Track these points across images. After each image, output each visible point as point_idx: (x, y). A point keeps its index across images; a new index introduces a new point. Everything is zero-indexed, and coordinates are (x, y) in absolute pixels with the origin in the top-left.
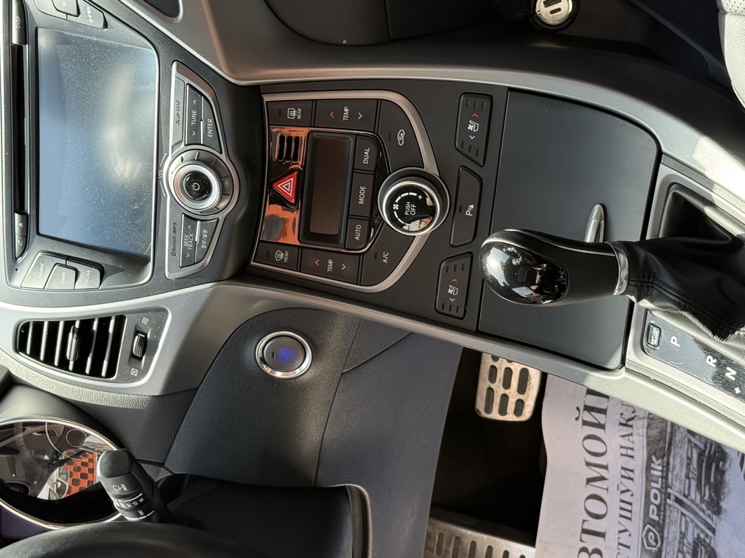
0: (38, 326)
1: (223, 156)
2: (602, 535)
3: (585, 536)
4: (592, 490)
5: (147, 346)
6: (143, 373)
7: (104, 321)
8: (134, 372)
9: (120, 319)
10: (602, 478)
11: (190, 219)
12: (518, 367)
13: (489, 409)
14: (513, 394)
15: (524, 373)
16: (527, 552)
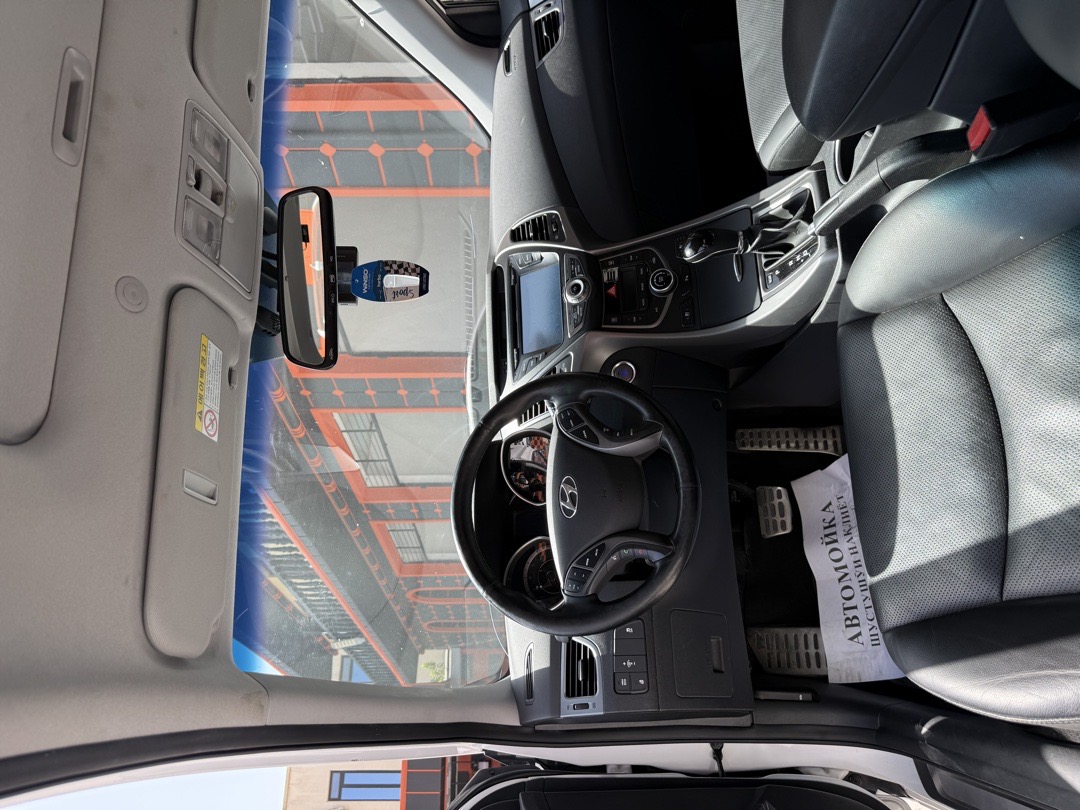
2: (855, 607)
3: (846, 612)
4: (843, 584)
10: (846, 574)
11: (575, 307)
12: (776, 501)
13: (768, 531)
14: (779, 519)
15: (781, 504)
16: (817, 631)
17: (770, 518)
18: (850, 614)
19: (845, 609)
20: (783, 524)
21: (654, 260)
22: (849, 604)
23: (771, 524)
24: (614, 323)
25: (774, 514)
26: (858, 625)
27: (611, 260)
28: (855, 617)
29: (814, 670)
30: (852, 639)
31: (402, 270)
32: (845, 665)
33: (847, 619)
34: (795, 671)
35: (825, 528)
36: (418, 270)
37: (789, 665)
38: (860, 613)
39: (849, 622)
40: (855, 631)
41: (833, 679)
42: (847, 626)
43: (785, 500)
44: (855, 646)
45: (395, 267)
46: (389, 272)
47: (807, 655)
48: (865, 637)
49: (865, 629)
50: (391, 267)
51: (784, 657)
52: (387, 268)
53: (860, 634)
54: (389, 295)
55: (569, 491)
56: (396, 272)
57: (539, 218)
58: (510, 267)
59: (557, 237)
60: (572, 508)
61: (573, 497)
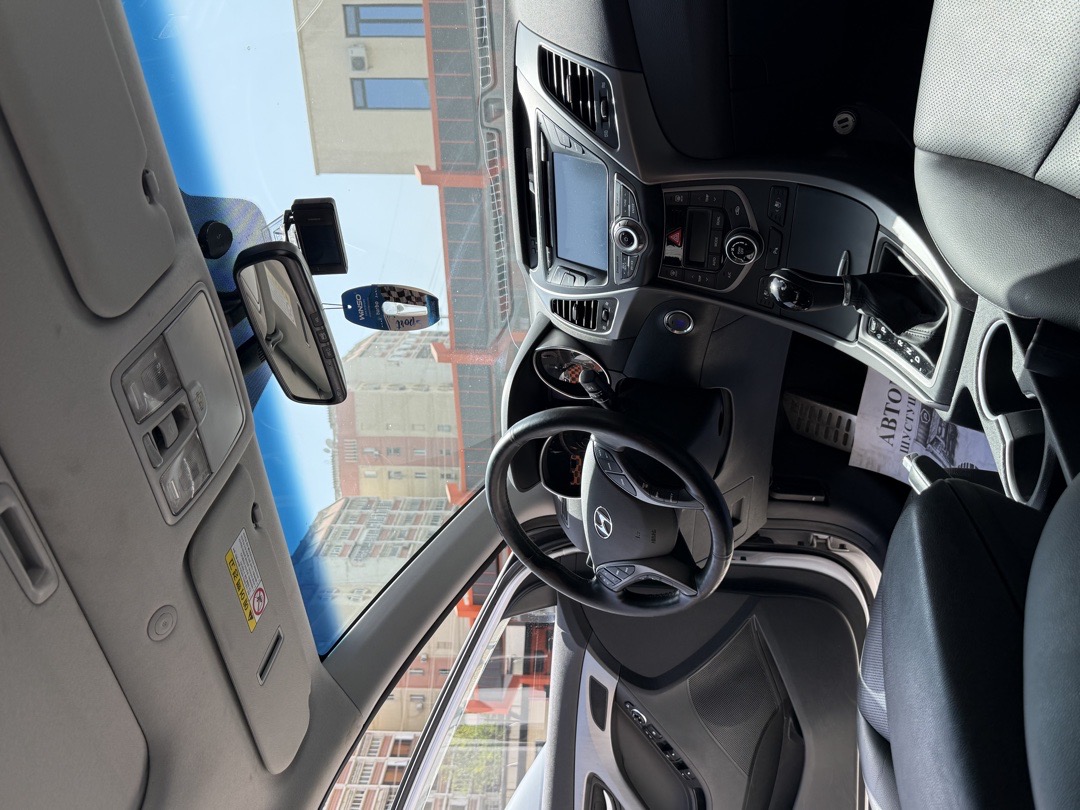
0: (561, 302)
1: (640, 223)
2: (897, 412)
3: (887, 412)
4: (893, 386)
5: (609, 316)
6: (608, 328)
7: (589, 302)
8: (604, 328)
9: (596, 302)
11: (625, 255)
16: (854, 418)
18: (891, 416)
19: (887, 409)
21: (737, 210)
22: (892, 406)
24: (673, 277)
26: (894, 429)
27: (680, 194)
28: (894, 421)
29: (839, 445)
30: (883, 437)
31: (404, 299)
32: (869, 455)
33: (886, 419)
34: (821, 438)
36: (425, 298)
37: (817, 433)
38: (900, 418)
39: (886, 423)
40: (890, 432)
41: (854, 461)
42: (883, 426)
44: (884, 444)
45: (394, 294)
46: (388, 299)
47: (837, 433)
48: (898, 440)
49: (899, 435)
50: (389, 294)
51: (813, 426)
52: (385, 295)
53: (893, 436)
54: (392, 323)
55: (603, 519)
56: (397, 300)
57: (583, 69)
58: (540, 130)
59: (606, 134)
60: (606, 533)
61: (607, 526)
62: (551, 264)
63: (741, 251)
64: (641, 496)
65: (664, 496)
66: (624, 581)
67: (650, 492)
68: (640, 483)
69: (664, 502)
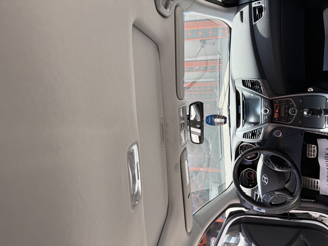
0: (246, 133)
1: (269, 107)
5: (260, 133)
6: (260, 137)
7: (255, 131)
8: (259, 137)
9: (257, 130)
11: (265, 115)
12: (313, 149)
13: (309, 156)
14: (313, 153)
15: (314, 150)
16: (318, 180)
17: (310, 153)
19: (327, 177)
20: (314, 155)
21: (291, 103)
23: (310, 154)
24: (277, 121)
25: (311, 152)
27: (277, 101)
29: (316, 189)
31: (219, 117)
32: (325, 190)
34: (310, 188)
35: (326, 155)
36: (224, 117)
37: (309, 186)
41: (321, 193)
42: (327, 181)
43: (316, 149)
45: (217, 116)
46: (216, 118)
47: (314, 185)
50: (216, 116)
51: (307, 184)
52: (215, 117)
54: (216, 124)
55: (265, 178)
56: (218, 118)
57: (253, 81)
58: (243, 94)
59: (260, 91)
60: (266, 182)
61: (266, 180)
62: (244, 124)
63: (293, 111)
64: (276, 169)
65: (283, 168)
66: (271, 198)
67: (278, 168)
68: (276, 166)
69: (282, 170)
